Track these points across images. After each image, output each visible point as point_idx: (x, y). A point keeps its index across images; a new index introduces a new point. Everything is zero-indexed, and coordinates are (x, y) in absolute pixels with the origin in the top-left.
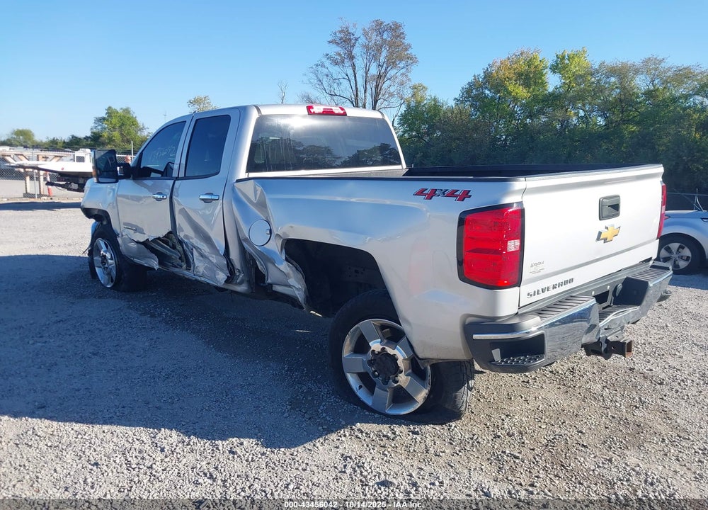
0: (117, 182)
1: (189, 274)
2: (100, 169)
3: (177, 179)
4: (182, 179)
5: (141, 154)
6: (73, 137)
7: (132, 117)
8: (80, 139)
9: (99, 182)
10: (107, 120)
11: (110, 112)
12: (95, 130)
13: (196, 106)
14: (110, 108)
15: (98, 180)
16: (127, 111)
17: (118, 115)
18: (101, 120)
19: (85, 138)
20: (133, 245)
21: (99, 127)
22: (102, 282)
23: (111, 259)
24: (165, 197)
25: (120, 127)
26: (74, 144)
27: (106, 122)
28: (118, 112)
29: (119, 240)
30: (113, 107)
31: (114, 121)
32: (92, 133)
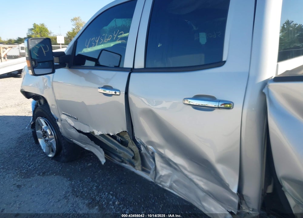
0: (53, 72)
1: (148, 177)
2: (35, 60)
3: (132, 70)
4: (139, 71)
5: (76, 42)
6: (19, 38)
7: (45, 28)
8: (22, 39)
9: (34, 74)
10: (34, 30)
11: (35, 26)
12: (29, 34)
13: (75, 22)
14: (35, 24)
15: (33, 72)
16: (43, 25)
17: (38, 27)
18: (32, 29)
19: (24, 38)
20: (74, 132)
21: (31, 33)
22: (44, 151)
23: (51, 135)
24: (118, 93)
25: (40, 32)
26: (19, 41)
27: (33, 30)
28: (38, 26)
29: (59, 124)
30: (36, 24)
31: (37, 30)
32: (28, 35)
